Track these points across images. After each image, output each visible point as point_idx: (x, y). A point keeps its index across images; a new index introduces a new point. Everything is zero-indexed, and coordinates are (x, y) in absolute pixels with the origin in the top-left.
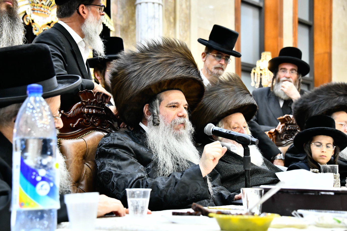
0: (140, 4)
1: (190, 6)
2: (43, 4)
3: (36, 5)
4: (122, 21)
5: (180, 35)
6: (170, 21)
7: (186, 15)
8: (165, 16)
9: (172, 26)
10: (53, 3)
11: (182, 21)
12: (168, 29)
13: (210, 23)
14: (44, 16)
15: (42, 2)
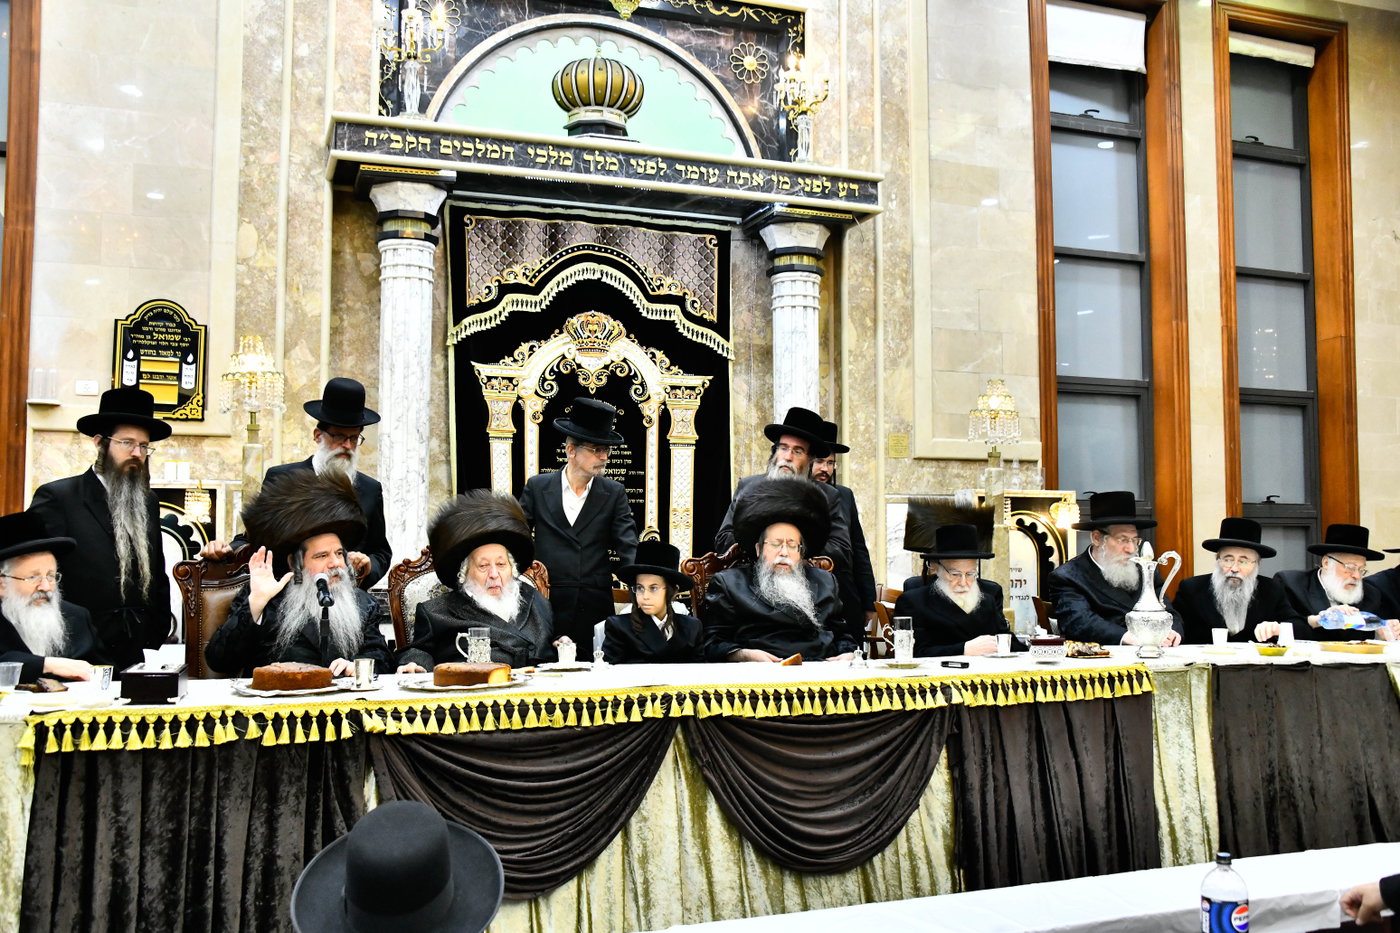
0: (775, 309)
1: (913, 292)
2: (597, 337)
3: (585, 341)
4: (765, 338)
5: (888, 347)
6: (863, 326)
7: (903, 310)
8: (852, 318)
9: (869, 334)
10: (615, 333)
11: (894, 321)
12: (858, 341)
13: (969, 316)
14: (599, 355)
15: (595, 335)
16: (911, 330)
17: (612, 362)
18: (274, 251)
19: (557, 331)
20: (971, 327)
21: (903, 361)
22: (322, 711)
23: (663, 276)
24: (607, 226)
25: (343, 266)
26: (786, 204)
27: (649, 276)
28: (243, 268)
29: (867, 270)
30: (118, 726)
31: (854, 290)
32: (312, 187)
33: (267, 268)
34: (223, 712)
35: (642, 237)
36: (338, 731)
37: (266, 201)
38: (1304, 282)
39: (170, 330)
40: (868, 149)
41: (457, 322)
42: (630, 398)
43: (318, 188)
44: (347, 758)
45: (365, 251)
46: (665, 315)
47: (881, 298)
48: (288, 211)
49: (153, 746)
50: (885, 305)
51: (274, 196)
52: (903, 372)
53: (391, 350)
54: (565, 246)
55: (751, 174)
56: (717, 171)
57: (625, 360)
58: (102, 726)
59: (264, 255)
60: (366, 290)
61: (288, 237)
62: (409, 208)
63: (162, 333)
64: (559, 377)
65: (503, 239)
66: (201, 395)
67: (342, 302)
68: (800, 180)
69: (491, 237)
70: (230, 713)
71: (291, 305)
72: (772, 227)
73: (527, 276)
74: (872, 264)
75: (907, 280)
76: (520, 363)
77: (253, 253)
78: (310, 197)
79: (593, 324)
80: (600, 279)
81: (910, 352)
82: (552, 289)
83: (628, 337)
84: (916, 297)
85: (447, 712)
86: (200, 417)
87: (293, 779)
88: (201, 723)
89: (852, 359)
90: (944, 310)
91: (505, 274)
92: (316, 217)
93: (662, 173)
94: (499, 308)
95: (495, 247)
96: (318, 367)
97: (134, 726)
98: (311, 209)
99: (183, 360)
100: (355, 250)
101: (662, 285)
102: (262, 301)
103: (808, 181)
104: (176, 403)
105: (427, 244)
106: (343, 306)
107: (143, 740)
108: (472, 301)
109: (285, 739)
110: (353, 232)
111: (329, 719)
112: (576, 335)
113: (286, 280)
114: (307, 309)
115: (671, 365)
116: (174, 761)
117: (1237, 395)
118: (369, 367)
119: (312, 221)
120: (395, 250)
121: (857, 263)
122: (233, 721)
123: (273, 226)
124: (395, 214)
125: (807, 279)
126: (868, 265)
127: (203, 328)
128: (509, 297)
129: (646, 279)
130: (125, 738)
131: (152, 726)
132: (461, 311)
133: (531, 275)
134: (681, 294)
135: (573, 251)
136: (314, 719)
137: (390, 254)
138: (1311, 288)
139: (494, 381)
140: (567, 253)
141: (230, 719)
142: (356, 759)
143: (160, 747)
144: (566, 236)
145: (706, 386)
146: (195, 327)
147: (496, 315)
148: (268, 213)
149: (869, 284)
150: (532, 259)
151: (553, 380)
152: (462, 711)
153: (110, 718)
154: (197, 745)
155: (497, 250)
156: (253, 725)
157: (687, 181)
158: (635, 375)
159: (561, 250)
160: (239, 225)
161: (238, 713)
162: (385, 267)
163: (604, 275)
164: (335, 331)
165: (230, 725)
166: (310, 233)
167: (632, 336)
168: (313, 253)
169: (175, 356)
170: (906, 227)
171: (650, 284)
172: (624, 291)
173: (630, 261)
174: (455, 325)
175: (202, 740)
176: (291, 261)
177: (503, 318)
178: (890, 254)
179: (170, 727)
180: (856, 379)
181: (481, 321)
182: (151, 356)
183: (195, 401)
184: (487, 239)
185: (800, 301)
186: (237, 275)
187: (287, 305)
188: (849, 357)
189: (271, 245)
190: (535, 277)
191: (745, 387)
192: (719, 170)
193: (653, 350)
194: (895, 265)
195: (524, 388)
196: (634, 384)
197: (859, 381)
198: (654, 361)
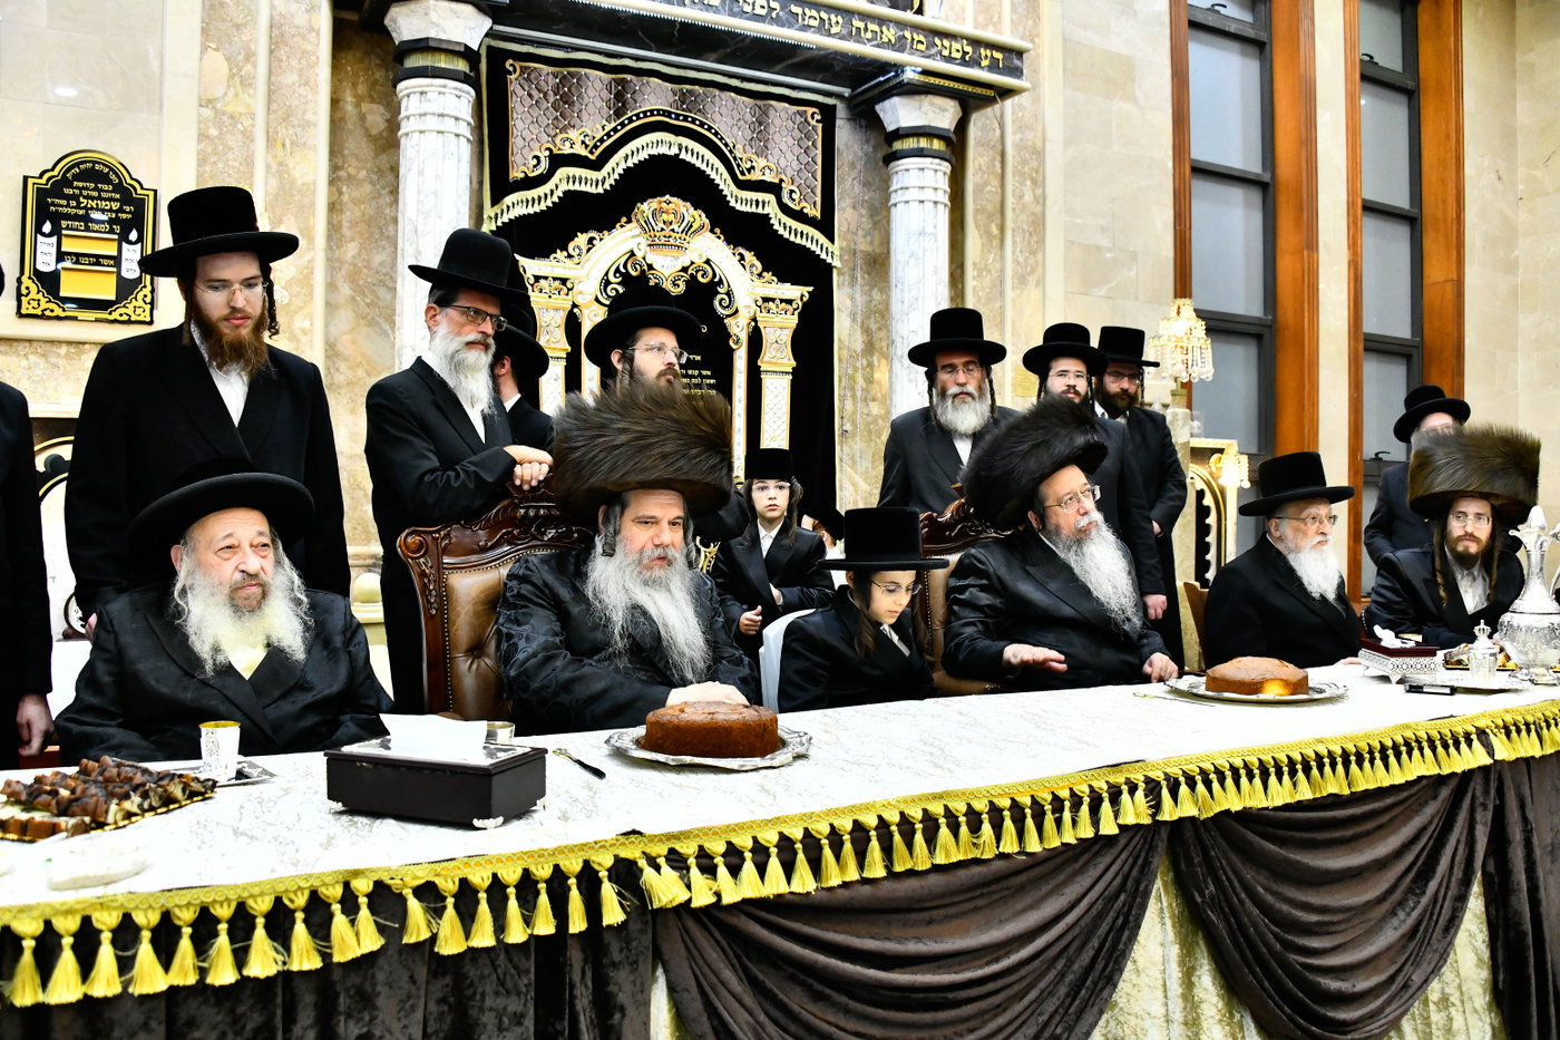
0: (895, 205)
1: (1044, 196)
2: (673, 230)
3: (657, 234)
4: (872, 243)
5: (1016, 261)
6: (988, 233)
7: (1033, 217)
8: (976, 223)
9: (994, 244)
10: (695, 226)
11: (1023, 230)
12: (982, 251)
13: (1103, 229)
14: (675, 254)
15: (671, 228)
16: (1042, 241)
17: (692, 263)
18: (251, 92)
19: (624, 219)
20: (1105, 242)
21: (1032, 280)
22: (557, 868)
23: (754, 157)
24: (688, 87)
25: (342, 119)
26: (920, 69)
27: (738, 155)
28: (207, 112)
29: (994, 165)
30: (106, 937)
31: (980, 189)
32: (304, 7)
33: (241, 114)
34: (347, 885)
35: (730, 104)
36: (593, 908)
37: (240, 21)
38: (1412, 220)
39: (104, 195)
40: (995, 19)
41: (495, 201)
42: (714, 310)
43: (311, 9)
44: (615, 965)
45: (373, 101)
46: (757, 206)
47: (1010, 201)
48: (271, 37)
49: (191, 979)
50: (1014, 210)
51: (252, 15)
52: (1032, 293)
53: (416, 231)
54: (633, 109)
55: (880, 26)
56: (840, 19)
57: (708, 262)
58: (67, 941)
59: (237, 95)
60: (372, 154)
61: (270, 72)
62: (444, 37)
63: (93, 198)
64: (626, 279)
65: (555, 94)
66: (149, 288)
67: (342, 168)
68: (937, 41)
69: (540, 91)
70: (362, 886)
71: (274, 167)
72: (896, 100)
73: (587, 146)
74: (999, 158)
75: (1038, 181)
76: (576, 260)
77: (223, 91)
78: (301, 20)
79: (667, 212)
80: (677, 155)
81: (1040, 268)
82: (618, 164)
83: (712, 231)
84: (1048, 202)
85: (799, 846)
86: (148, 319)
87: (505, 1020)
88: (300, 916)
89: (975, 274)
90: (1078, 221)
91: (558, 140)
92: (310, 48)
93: (774, 15)
94: (550, 185)
95: (545, 105)
96: (312, 254)
97: (146, 935)
98: (303, 37)
99: (124, 238)
100: (359, 100)
101: (753, 167)
102: (235, 160)
103: (946, 43)
104: (113, 298)
105: (467, 87)
106: (342, 174)
107: (167, 966)
108: (516, 174)
109: (484, 937)
110: (356, 75)
111: (572, 882)
112: (647, 228)
113: (268, 132)
114: (297, 173)
115: (763, 271)
116: (241, 1009)
117: (1362, 338)
118: (378, 258)
119: (305, 52)
120: (422, 93)
121: (982, 156)
122: (370, 906)
123: (250, 56)
124: (423, 44)
125: (938, 167)
126: (994, 159)
127: (151, 194)
128: (562, 172)
129: (735, 158)
130: (125, 965)
131: (187, 931)
132: (502, 186)
133: (591, 144)
134: (777, 181)
135: (645, 116)
136: (542, 886)
137: (414, 99)
138: (1418, 227)
139: (542, 281)
140: (639, 118)
141: (363, 901)
142: (634, 965)
143: (209, 980)
144: (636, 95)
145: (805, 299)
146: (139, 191)
147: (546, 195)
148: (243, 38)
149: (995, 182)
150: (592, 125)
151: (618, 284)
152: (825, 842)
153: (86, 920)
154: (295, 967)
155: (548, 108)
156: (415, 907)
157: (806, 28)
158: (721, 282)
159: (630, 114)
160: (202, 53)
161: (379, 884)
162: (408, 118)
163: (684, 150)
164: (333, 207)
165: (364, 914)
166: (301, 70)
167: (718, 230)
168: (306, 97)
169: (112, 231)
170: (1036, 116)
171: (738, 166)
172: (708, 171)
173: (716, 134)
174: (493, 205)
175: (305, 958)
176: (274, 106)
177: (556, 199)
178: (1019, 147)
179: (230, 933)
180: (980, 298)
181: (528, 201)
182: (77, 230)
183: (140, 296)
184: (535, 92)
185: (929, 195)
186: (200, 122)
187: (268, 167)
188: (973, 270)
189: (247, 83)
190: (596, 147)
191: (848, 303)
192: (843, 18)
193: (742, 250)
194: (1024, 162)
195: (581, 293)
196: (719, 293)
197: (983, 300)
198: (743, 265)
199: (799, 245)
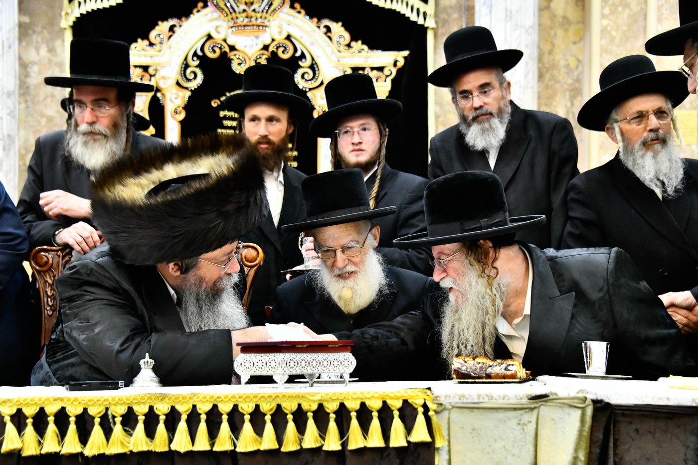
2: (254, 10)
3: (239, 16)
10: (276, 4)
14: (256, 34)
15: (253, 8)
17: (273, 40)
19: (200, 5)
57: (288, 38)
64: (204, 62)
76: (157, 47)
83: (292, 7)
89: (607, 11)
112: (227, 10)
115: (352, 40)
145: (399, 65)
151: (197, 66)
158: (303, 56)
167: (297, 6)
174: (70, 2)
180: (613, 39)
188: (603, 8)
193: (326, 22)
195: (163, 78)
196: (300, 67)
197: (617, 41)
198: (330, 38)
199: (390, 10)
